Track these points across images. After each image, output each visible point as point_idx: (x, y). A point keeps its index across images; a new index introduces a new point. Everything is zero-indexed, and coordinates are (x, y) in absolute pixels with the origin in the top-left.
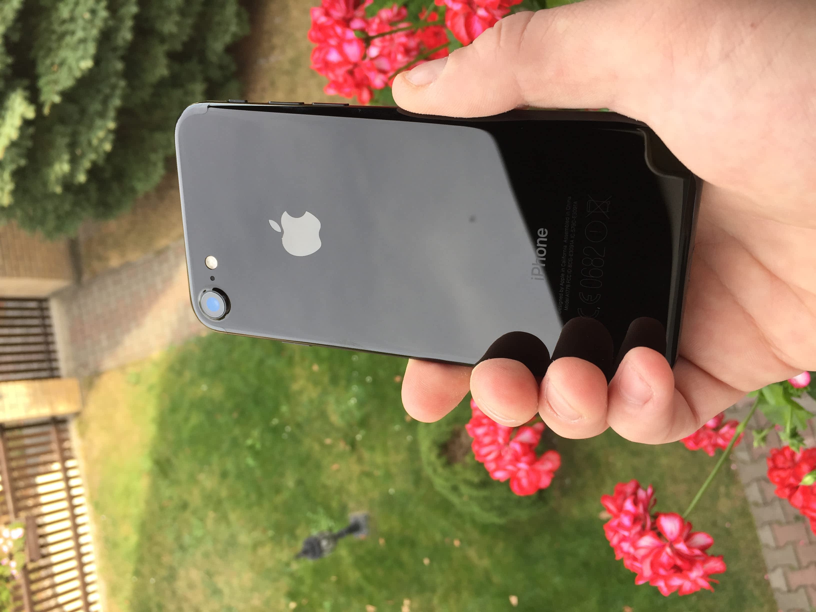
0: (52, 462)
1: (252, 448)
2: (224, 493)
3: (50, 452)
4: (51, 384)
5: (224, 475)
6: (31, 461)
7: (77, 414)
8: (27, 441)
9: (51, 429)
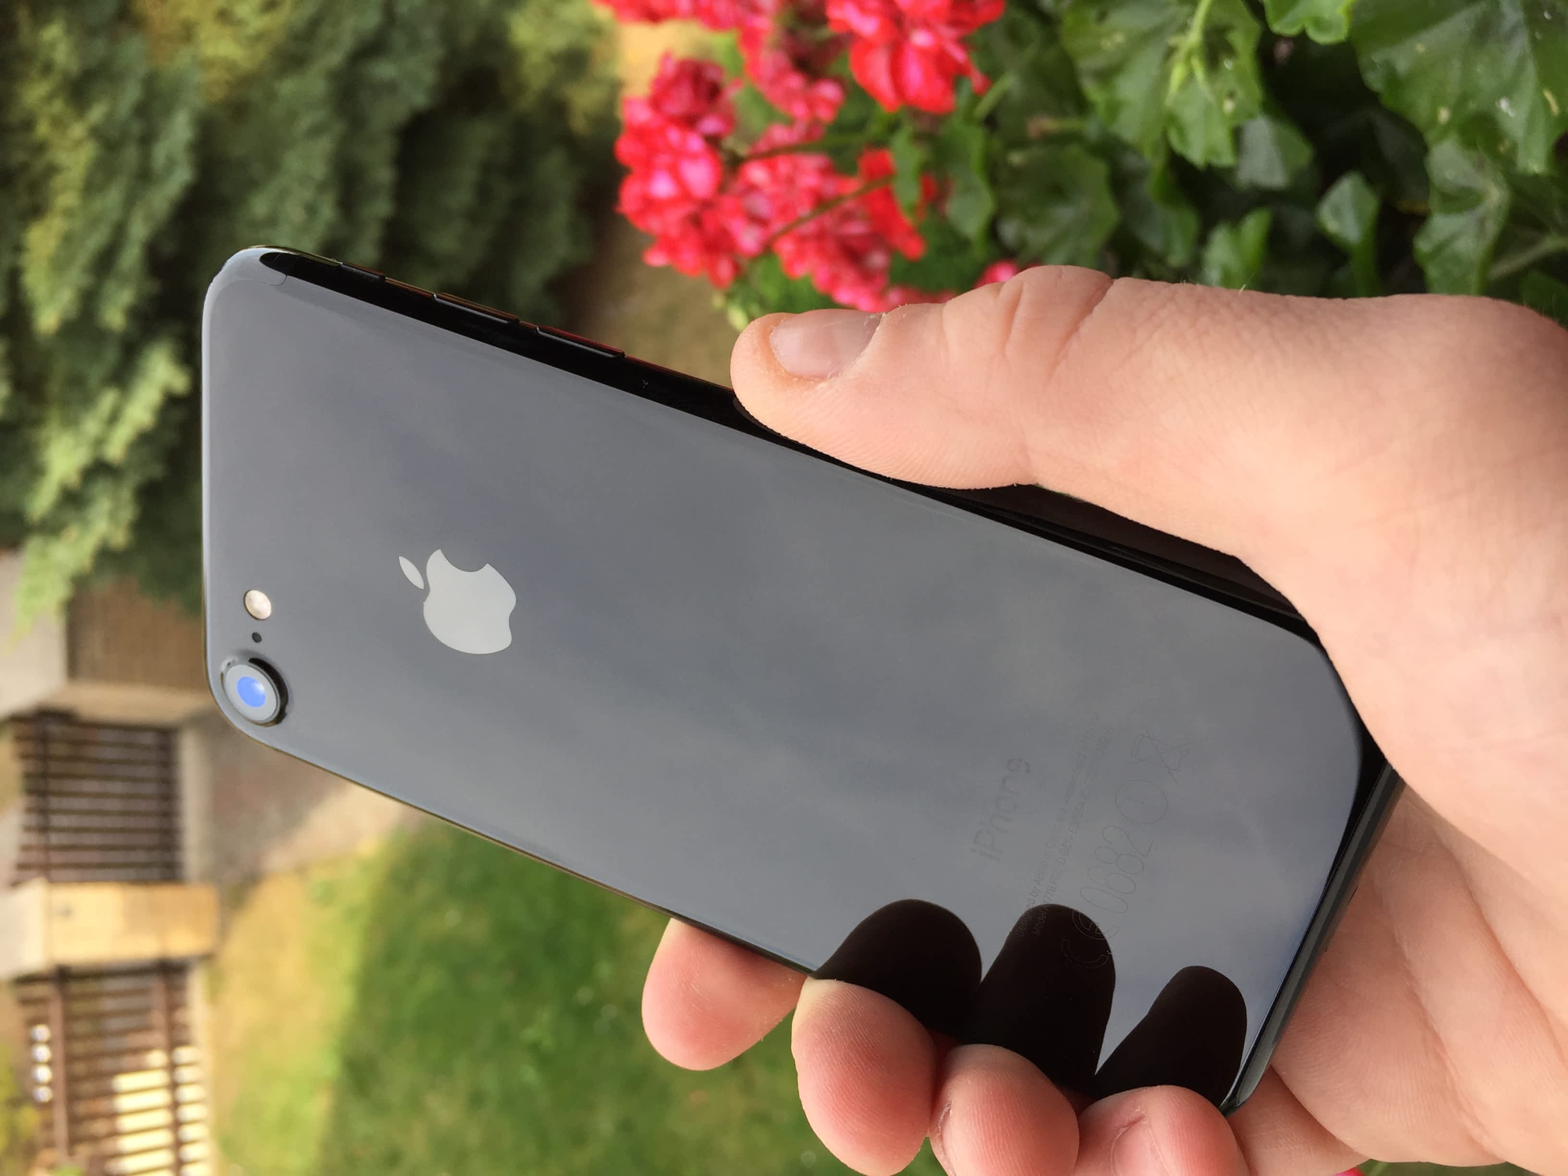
0: (148, 1049)
1: (535, 1047)
2: (473, 1137)
3: (147, 1028)
4: (165, 895)
5: (476, 1100)
6: (113, 1043)
7: (208, 958)
8: (108, 1004)
9: (155, 984)
